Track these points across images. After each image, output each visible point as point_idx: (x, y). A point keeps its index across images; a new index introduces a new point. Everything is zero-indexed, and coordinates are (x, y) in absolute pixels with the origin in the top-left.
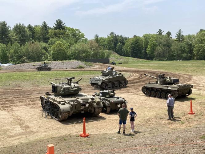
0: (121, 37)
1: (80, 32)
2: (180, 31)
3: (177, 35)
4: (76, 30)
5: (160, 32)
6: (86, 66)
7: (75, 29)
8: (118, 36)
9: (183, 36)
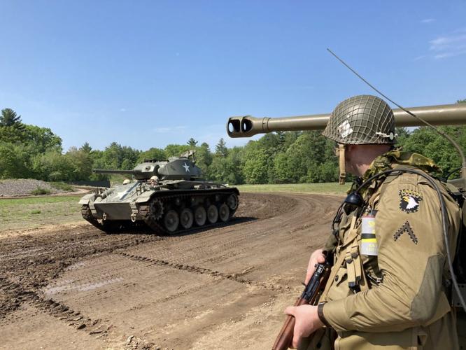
0: (130, 149)
1: (52, 134)
2: (222, 141)
3: (219, 148)
4: (44, 129)
5: (192, 143)
6: (56, 190)
7: (41, 127)
8: (125, 148)
9: (226, 149)
